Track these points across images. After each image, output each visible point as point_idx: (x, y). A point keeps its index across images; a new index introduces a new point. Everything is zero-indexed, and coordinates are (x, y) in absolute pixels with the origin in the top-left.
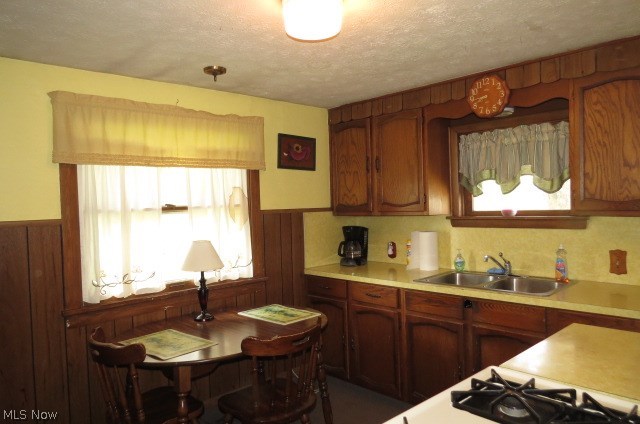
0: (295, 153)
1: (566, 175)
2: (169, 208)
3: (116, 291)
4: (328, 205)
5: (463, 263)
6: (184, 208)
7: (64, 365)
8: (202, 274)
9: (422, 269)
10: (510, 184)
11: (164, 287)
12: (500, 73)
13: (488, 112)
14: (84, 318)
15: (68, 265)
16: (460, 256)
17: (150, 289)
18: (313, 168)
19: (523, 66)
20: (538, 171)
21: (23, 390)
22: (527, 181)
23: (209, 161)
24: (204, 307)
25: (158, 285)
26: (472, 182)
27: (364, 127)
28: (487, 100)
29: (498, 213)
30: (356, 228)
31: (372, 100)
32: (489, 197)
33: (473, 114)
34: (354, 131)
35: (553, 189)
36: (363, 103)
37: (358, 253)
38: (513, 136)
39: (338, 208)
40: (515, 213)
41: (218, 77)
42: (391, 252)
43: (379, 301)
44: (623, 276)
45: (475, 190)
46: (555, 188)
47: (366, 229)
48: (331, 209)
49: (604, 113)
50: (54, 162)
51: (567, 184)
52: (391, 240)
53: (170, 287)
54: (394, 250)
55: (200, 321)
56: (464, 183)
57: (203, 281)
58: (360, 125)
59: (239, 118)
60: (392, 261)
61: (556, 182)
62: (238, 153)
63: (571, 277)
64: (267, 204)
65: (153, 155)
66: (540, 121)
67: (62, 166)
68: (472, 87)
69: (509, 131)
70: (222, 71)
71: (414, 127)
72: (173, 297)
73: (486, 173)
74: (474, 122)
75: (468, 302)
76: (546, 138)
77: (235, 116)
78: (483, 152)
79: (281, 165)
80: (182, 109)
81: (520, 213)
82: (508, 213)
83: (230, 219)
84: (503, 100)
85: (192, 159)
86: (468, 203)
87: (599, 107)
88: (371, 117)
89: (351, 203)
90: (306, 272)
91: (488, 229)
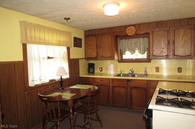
0: (77, 42)
1: (146, 50)
2: (49, 58)
3: (38, 82)
4: (84, 57)
5: (121, 72)
6: (53, 58)
7: (25, 105)
8: (61, 76)
9: (111, 74)
10: (133, 52)
11: (49, 81)
12: (134, 25)
13: (131, 35)
14: (30, 91)
15: (25, 75)
16: (121, 70)
17: (46, 82)
18: (81, 47)
19: (139, 25)
20: (140, 49)
21: (14, 114)
22: (137, 51)
23: (59, 44)
24: (62, 86)
25: (47, 81)
26: (123, 51)
27: (96, 36)
28: (131, 31)
29: (130, 59)
30: (92, 64)
31: (98, 29)
32: (127, 55)
33: (127, 35)
34: (92, 37)
35: (143, 53)
36: (96, 30)
37: (93, 70)
38: (133, 41)
39: (87, 58)
40: (134, 59)
41: (68, 20)
42: (101, 70)
43: (104, 82)
44: (158, 73)
45: (124, 53)
46: (144, 53)
47: (94, 64)
48: (85, 58)
49: (157, 37)
50: (21, 43)
51: (146, 52)
52: (100, 66)
53: (51, 81)
54: (102, 69)
55: (61, 90)
56: (121, 52)
57: (61, 78)
58: (95, 35)
59: (66, 32)
60: (101, 72)
61: (144, 52)
62: (64, 42)
63: (148, 73)
64: (71, 57)
65: (47, 42)
66: (140, 37)
67: (23, 44)
68: (127, 28)
69: (133, 39)
70: (69, 19)
71: (111, 37)
72: (52, 84)
73: (127, 49)
74: (127, 37)
75: (128, 80)
76: (142, 41)
77: (65, 31)
78: (126, 44)
79: (74, 46)
80: (53, 29)
81: (135, 59)
82: (132, 59)
83: (64, 61)
84: (135, 32)
85: (54, 43)
86: (122, 57)
87: (156, 35)
88: (98, 34)
89: (92, 57)
90: (80, 76)
91: (127, 63)
